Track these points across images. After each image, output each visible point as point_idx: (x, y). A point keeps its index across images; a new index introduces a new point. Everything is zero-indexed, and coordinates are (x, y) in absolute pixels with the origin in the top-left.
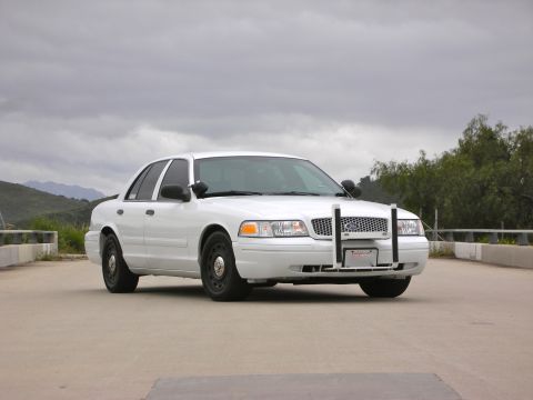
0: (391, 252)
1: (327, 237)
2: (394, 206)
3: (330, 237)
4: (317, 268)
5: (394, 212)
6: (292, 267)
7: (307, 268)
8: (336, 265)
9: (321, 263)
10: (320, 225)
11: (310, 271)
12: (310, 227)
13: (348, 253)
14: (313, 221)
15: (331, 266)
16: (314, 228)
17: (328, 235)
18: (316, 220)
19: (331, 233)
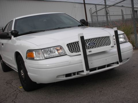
0: (117, 55)
2: (116, 29)
4: (74, 74)
5: (116, 32)
6: (58, 76)
7: (68, 75)
10: (73, 47)
11: (71, 76)
12: (66, 49)
14: (68, 45)
15: (83, 71)
16: (69, 49)
17: (78, 52)
18: (70, 44)
19: (80, 51)
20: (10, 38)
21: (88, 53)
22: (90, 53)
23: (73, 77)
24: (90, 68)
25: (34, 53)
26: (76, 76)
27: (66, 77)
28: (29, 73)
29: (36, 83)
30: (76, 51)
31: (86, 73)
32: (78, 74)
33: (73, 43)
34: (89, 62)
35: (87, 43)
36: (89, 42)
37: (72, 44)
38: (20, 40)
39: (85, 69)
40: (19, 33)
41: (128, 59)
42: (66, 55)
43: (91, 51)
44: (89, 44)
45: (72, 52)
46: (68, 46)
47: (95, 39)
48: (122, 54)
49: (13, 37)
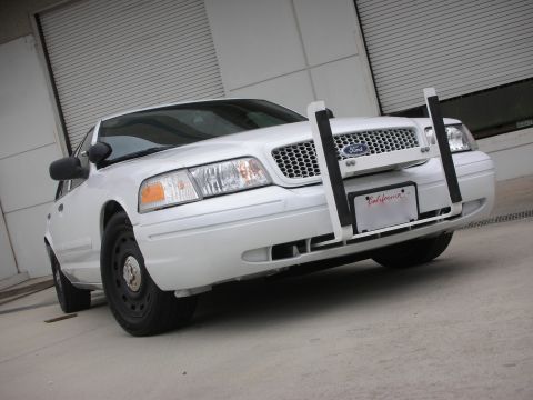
1: (310, 179)
3: (315, 178)
4: (301, 245)
6: (246, 254)
7: (280, 251)
8: (342, 233)
9: (307, 234)
11: (289, 254)
12: (272, 166)
13: (360, 202)
14: (275, 153)
15: (331, 236)
16: (281, 166)
17: (311, 174)
18: (282, 149)
19: (317, 171)
22: (352, 169)
23: (299, 259)
26: (309, 256)
28: (148, 262)
29: (172, 294)
30: (304, 173)
31: (340, 235)
32: (313, 249)
33: (294, 147)
35: (341, 146)
36: (346, 143)
37: (288, 148)
41: (481, 201)
42: (272, 184)
43: (353, 163)
44: (347, 151)
45: (291, 176)
46: (277, 157)
48: (459, 180)
49: (93, 167)
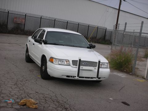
20: (41, 44)
21: (81, 68)
22: (82, 69)
23: (70, 78)
24: (80, 76)
25: (54, 60)
26: (72, 78)
27: (67, 77)
28: (48, 69)
29: (50, 75)
31: (77, 78)
32: (73, 77)
34: (80, 73)
35: (83, 63)
37: (75, 61)
38: (47, 47)
39: (77, 76)
40: (48, 43)
41: (105, 78)
42: (70, 66)
43: (82, 68)
44: (84, 64)
45: (74, 65)
46: (73, 62)
47: (88, 61)
49: (43, 43)
